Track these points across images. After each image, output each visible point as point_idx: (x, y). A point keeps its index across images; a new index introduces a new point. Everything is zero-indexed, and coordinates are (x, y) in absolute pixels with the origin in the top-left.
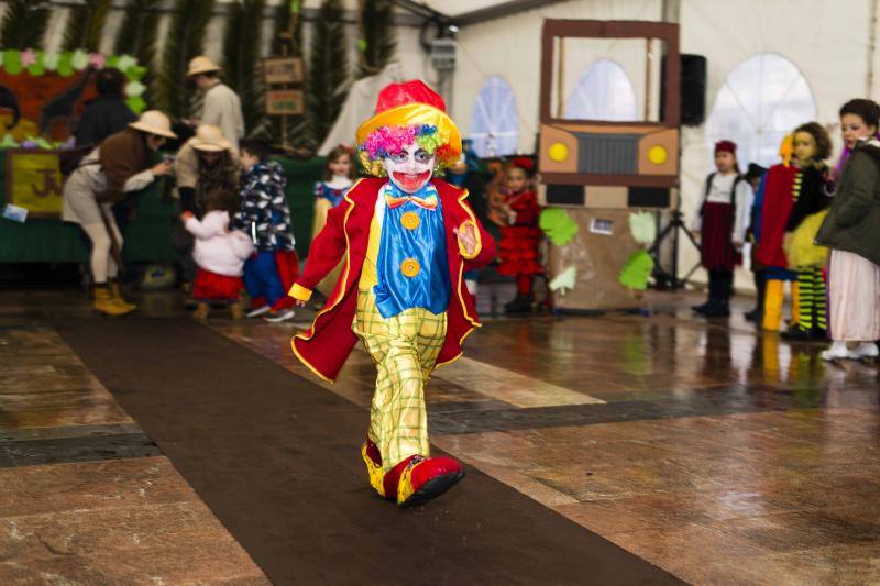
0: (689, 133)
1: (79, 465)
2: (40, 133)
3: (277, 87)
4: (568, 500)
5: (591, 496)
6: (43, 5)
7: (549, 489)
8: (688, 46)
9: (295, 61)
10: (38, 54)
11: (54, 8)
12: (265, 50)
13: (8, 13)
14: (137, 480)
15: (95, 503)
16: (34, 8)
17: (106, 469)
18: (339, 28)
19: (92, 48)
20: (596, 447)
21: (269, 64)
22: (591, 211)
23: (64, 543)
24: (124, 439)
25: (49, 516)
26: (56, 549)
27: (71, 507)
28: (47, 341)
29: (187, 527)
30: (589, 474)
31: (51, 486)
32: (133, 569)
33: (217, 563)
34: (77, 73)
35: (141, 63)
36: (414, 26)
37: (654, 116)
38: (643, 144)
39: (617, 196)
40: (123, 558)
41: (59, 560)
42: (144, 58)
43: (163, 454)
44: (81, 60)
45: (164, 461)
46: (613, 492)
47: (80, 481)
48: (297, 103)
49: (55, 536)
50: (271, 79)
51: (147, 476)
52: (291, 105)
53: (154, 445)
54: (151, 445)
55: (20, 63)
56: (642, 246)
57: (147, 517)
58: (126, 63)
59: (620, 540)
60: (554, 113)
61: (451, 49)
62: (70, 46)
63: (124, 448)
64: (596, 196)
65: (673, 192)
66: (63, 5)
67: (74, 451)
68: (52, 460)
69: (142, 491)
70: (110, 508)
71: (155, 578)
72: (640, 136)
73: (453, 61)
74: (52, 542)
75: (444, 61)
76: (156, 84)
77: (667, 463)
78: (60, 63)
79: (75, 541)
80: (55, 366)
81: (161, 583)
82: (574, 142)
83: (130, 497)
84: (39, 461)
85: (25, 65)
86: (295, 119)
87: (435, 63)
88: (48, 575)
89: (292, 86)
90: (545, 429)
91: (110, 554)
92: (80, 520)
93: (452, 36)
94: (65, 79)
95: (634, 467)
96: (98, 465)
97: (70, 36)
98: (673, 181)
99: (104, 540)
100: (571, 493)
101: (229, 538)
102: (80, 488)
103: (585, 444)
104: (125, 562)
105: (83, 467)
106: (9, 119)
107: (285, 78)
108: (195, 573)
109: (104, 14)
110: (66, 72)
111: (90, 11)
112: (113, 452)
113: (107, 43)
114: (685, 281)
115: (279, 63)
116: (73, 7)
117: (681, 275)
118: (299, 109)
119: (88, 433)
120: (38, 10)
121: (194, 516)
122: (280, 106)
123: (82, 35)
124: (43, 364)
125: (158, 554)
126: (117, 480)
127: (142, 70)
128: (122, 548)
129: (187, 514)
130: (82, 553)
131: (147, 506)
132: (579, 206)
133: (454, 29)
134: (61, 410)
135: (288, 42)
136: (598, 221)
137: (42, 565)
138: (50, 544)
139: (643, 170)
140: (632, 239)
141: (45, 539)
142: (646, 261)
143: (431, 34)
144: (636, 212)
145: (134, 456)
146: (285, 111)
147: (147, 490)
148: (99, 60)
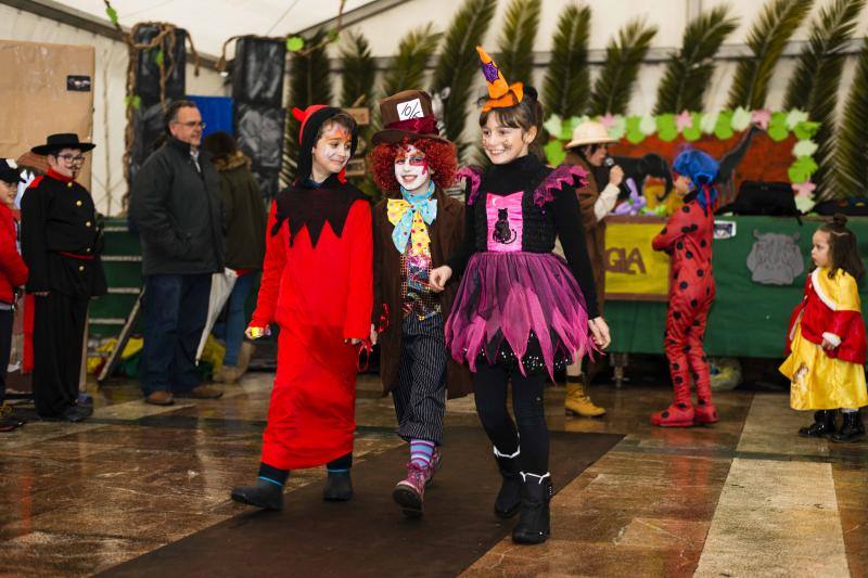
6: (707, 61)
10: (694, 114)
11: (717, 63)
13: (668, 75)
16: (696, 66)
19: (758, 104)
34: (737, 134)
35: (812, 119)
42: (820, 112)
44: (742, 120)
55: (675, 128)
58: (797, 118)
62: (734, 105)
66: (729, 59)
76: (831, 141)
78: (719, 124)
85: (680, 130)
94: (724, 142)
97: (735, 93)
106: (661, 190)
109: (771, 66)
110: (725, 135)
111: (758, 63)
116: (740, 59)
120: (701, 68)
123: (749, 92)
127: (815, 125)
148: (762, 118)
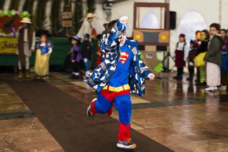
0: (172, 32)
1: (14, 120)
2: (3, 32)
3: (65, 19)
4: (141, 128)
5: (147, 127)
7: (136, 125)
8: (171, 9)
9: (70, 13)
10: (2, 11)
12: (62, 10)
14: (30, 124)
15: (19, 130)
17: (21, 121)
18: (81, 4)
19: (16, 9)
20: (148, 114)
21: (63, 13)
22: (147, 52)
23: (11, 141)
24: (26, 113)
25: (7, 134)
26: (8, 142)
27: (12, 131)
28: (5, 87)
29: (42, 136)
30: (146, 121)
31: (7, 125)
32: (29, 147)
33: (50, 146)
34: (13, 16)
36: (101, 3)
37: (163, 27)
38: (160, 34)
39: (153, 48)
40: (26, 144)
41: (9, 145)
42: (30, 12)
43: (36, 117)
44: (13, 13)
45: (36, 119)
46: (152, 126)
47: (15, 124)
48: (70, 24)
49: (8, 139)
50: (64, 17)
51: (32, 123)
52: (69, 24)
53: (34, 114)
54: (33, 114)
56: (159, 61)
57: (32, 134)
58: (26, 13)
59: (154, 138)
60: (137, 27)
61: (110, 10)
62: (11, 9)
63: (26, 115)
64: (148, 48)
65: (168, 47)
67: (13, 116)
68: (7, 119)
69: (31, 127)
70: (23, 131)
71: (35, 150)
72: (159, 33)
73: (111, 13)
74: (7, 140)
75: (108, 13)
76: (33, 19)
77: (166, 118)
78: (8, 13)
79: (13, 140)
80: (8, 93)
81: (36, 151)
82: (142, 34)
83: (28, 128)
84: (4, 119)
86: (70, 28)
87: (106, 13)
88: (7, 149)
89: (69, 19)
90: (135, 110)
91: (23, 144)
92: (15, 135)
93: (110, 6)
94: (9, 18)
95: (158, 119)
96: (19, 120)
98: (168, 44)
99: (21, 140)
100: (142, 126)
101: (53, 139)
102: (14, 126)
103: (145, 113)
104: (27, 146)
105: (16, 121)
107: (67, 17)
108: (45, 148)
110: (10, 16)
112: (23, 117)
113: (20, 8)
114: (171, 70)
115: (66, 13)
117: (170, 68)
118: (71, 25)
119: (17, 111)
121: (44, 133)
122: (66, 24)
123: (14, 6)
124: (4, 93)
125: (35, 143)
126: (24, 124)
127: (29, 15)
128: (26, 142)
129: (42, 133)
130: (15, 143)
131: (32, 131)
132: (143, 51)
133: (111, 4)
134: (9, 105)
135: (68, 8)
136: (149, 55)
137: (5, 147)
138: (7, 141)
139: (160, 41)
140: (157, 59)
141: (6, 140)
142: (161, 65)
143: (105, 5)
144: (158, 52)
145: (28, 117)
146: (67, 26)
147: (32, 126)
148: (18, 13)
